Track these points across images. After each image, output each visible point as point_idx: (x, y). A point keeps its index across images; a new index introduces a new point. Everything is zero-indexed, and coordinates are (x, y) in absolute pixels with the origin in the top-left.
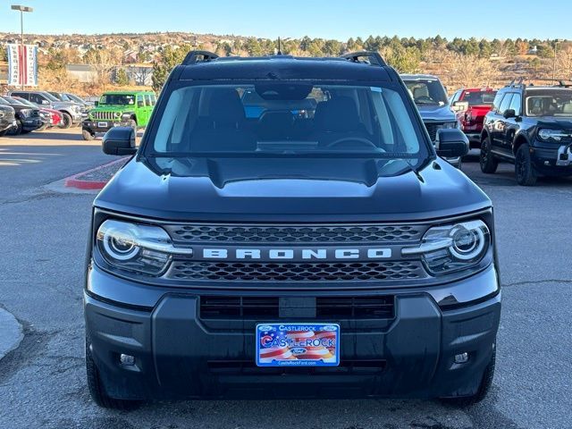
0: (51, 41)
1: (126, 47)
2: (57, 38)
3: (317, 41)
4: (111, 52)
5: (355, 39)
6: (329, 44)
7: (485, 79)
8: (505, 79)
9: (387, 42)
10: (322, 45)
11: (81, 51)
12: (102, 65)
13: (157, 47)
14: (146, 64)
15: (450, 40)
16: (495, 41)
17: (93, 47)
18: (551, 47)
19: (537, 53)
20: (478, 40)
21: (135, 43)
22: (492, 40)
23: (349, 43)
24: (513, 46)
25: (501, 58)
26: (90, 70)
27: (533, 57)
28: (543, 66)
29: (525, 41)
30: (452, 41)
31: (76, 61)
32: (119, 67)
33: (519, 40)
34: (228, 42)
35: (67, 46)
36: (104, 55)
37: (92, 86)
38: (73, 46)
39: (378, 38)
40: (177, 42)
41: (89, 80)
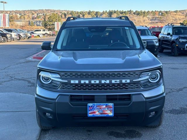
0: (9, 12)
1: (33, 14)
2: (11, 12)
3: (93, 12)
4: (28, 16)
5: (105, 11)
6: (97, 13)
7: (146, 23)
8: (151, 23)
9: (115, 12)
10: (95, 13)
11: (19, 16)
12: (26, 20)
13: (43, 14)
14: (39, 19)
15: (134, 11)
16: (148, 11)
17: (22, 14)
18: (165, 13)
19: (161, 15)
20: (143, 11)
21: (35, 13)
22: (147, 11)
23: (103, 12)
24: (154, 13)
25: (150, 17)
26: (22, 21)
27: (160, 16)
28: (163, 19)
29: (158, 11)
30: (135, 11)
31: (17, 19)
32: (31, 20)
33: (156, 11)
34: (65, 12)
35: (14, 14)
36: (26, 17)
37: (22, 27)
38: (16, 14)
39: (112, 11)
40: (49, 12)
41: (21, 25)
